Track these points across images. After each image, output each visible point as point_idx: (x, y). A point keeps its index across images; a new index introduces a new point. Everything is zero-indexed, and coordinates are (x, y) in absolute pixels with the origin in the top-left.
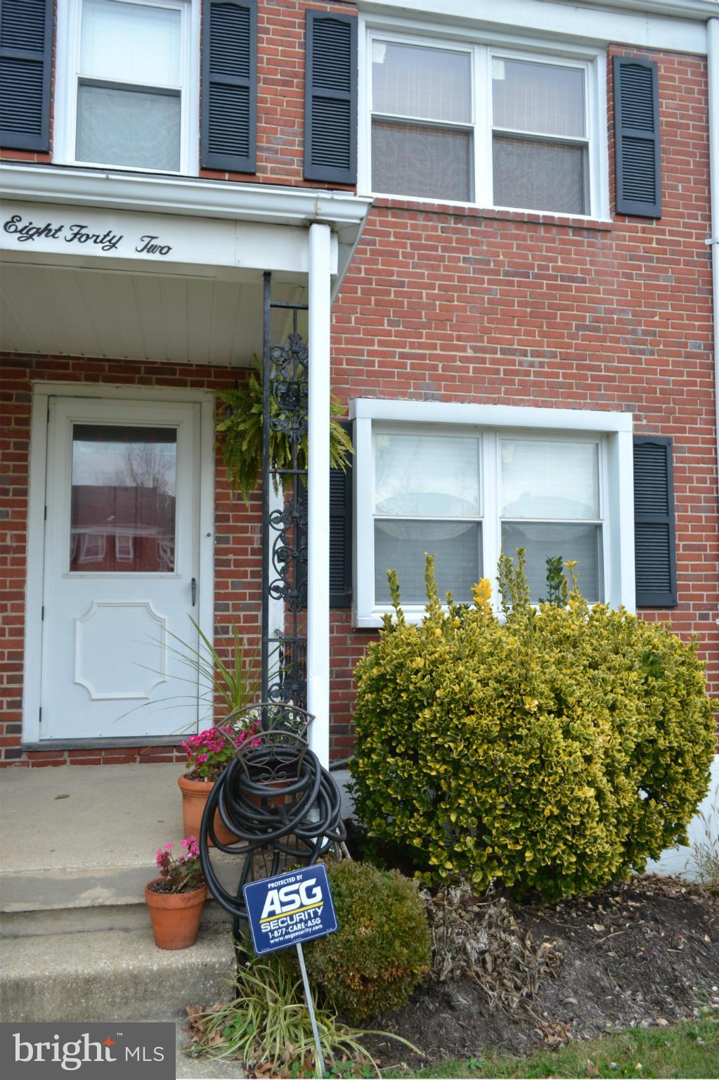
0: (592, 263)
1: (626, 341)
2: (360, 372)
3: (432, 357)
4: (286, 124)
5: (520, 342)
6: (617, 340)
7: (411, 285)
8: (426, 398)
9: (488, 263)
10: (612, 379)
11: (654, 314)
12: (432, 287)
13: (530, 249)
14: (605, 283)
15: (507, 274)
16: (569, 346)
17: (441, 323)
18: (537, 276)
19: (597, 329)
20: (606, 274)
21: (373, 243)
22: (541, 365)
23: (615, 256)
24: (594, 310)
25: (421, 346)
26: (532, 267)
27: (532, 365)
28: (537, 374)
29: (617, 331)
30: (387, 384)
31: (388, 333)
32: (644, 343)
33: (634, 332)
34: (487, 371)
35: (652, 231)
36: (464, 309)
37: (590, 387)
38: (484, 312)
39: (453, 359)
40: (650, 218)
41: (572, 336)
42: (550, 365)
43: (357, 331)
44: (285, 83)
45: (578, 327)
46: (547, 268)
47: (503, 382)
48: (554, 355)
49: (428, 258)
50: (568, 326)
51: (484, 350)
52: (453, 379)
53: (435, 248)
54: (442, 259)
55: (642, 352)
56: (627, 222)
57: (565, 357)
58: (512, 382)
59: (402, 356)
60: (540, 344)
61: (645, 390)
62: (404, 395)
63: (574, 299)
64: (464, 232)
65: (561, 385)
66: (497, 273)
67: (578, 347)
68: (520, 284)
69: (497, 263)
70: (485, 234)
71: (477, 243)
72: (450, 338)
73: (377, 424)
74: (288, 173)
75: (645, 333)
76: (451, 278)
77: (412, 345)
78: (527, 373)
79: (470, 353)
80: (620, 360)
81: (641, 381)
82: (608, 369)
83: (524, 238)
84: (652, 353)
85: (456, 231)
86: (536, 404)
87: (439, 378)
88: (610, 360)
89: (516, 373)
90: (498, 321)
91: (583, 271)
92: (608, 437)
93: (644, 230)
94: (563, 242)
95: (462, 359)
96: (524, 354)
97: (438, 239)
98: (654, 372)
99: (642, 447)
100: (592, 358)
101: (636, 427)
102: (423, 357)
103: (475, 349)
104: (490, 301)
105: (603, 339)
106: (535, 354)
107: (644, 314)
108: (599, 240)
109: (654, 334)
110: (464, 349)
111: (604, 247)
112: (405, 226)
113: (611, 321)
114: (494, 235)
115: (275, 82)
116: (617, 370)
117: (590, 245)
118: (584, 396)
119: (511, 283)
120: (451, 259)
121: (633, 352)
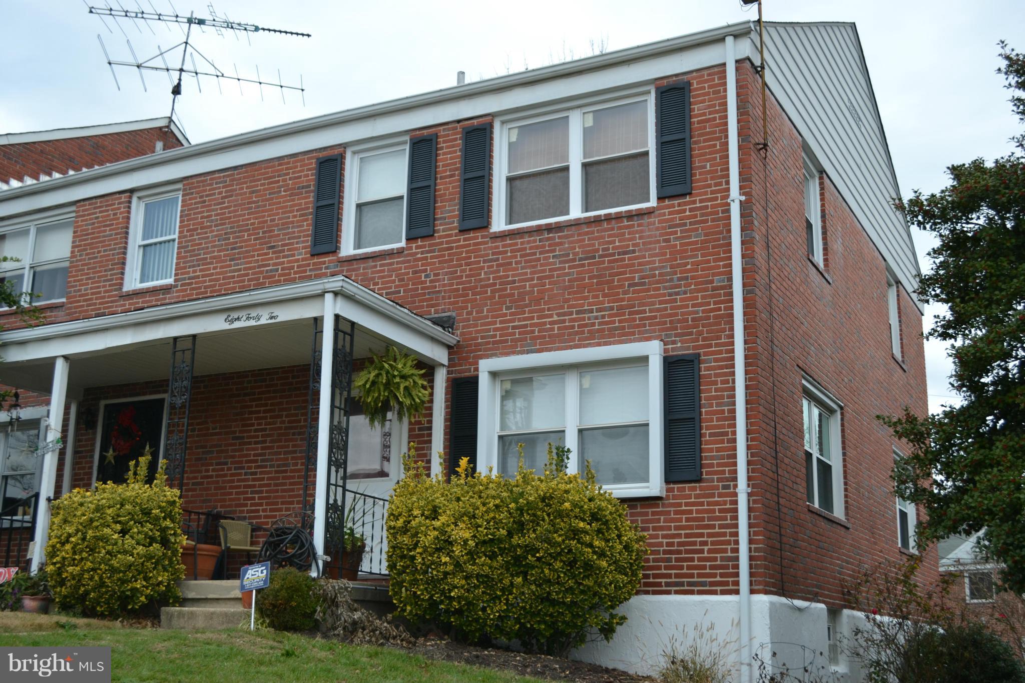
0: (640, 238)
1: (665, 288)
2: (488, 343)
3: (532, 325)
4: (451, 200)
5: (590, 304)
6: (658, 289)
7: (520, 281)
8: (528, 352)
9: (568, 255)
10: (655, 317)
11: (688, 263)
12: (532, 279)
13: (597, 238)
14: (650, 249)
15: (581, 259)
16: (623, 300)
17: (537, 301)
18: (601, 256)
19: (643, 284)
20: (650, 243)
21: (498, 259)
22: (603, 317)
23: (657, 229)
24: (641, 271)
25: (525, 319)
26: (598, 250)
27: (596, 318)
28: (600, 324)
29: (658, 282)
30: (504, 348)
31: (506, 315)
32: (679, 286)
33: (671, 280)
34: (566, 328)
35: (685, 204)
36: (552, 289)
37: (638, 326)
38: (565, 288)
39: (545, 324)
40: (683, 195)
41: (625, 293)
42: (610, 316)
43: (487, 317)
44: (452, 176)
45: (630, 285)
46: (608, 249)
47: (577, 333)
48: (612, 308)
49: (530, 261)
50: (622, 286)
51: (564, 314)
52: (544, 337)
53: (535, 254)
54: (539, 259)
55: (677, 294)
56: (667, 202)
57: (620, 308)
58: (583, 332)
59: (514, 328)
60: (603, 303)
61: (679, 321)
62: (514, 353)
63: (627, 266)
64: (553, 238)
65: (616, 329)
66: (574, 260)
67: (629, 299)
68: (589, 264)
69: (575, 254)
70: (567, 237)
71: (561, 244)
72: (543, 310)
73: (494, 375)
74: (451, 229)
75: (679, 279)
76: (544, 271)
77: (519, 320)
78: (593, 324)
79: (555, 318)
80: (661, 303)
81: (676, 314)
82: (651, 311)
83: (593, 233)
84: (685, 293)
85: (548, 239)
86: (599, 345)
87: (534, 338)
88: (654, 304)
89: (586, 325)
90: (575, 293)
91: (634, 245)
92: (644, 360)
93: (679, 205)
94: (620, 228)
95: (551, 323)
96: (591, 311)
97: (537, 247)
98: (687, 306)
99: (671, 365)
100: (640, 305)
101: (666, 351)
102: (526, 326)
103: (558, 315)
104: (569, 281)
105: (648, 290)
106: (598, 310)
107: (679, 265)
108: (646, 220)
109: (686, 278)
110: (551, 316)
111: (649, 224)
112: (516, 244)
113: (654, 276)
114: (573, 236)
115: (446, 177)
116: (658, 310)
117: (639, 225)
118: (633, 334)
119: (583, 265)
120: (545, 258)
121: (670, 295)
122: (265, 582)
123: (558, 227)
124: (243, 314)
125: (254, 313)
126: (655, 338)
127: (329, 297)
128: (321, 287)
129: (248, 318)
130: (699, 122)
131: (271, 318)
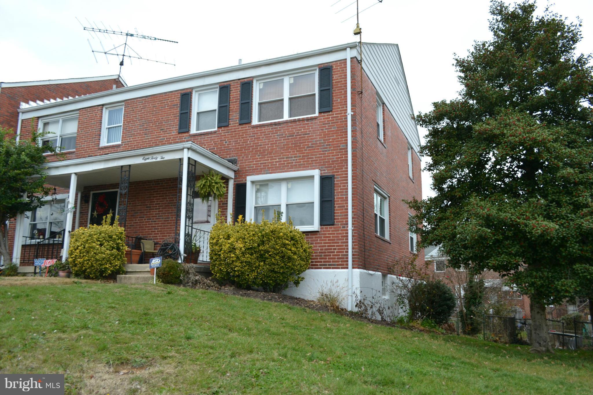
0: (312, 128)
1: (321, 149)
2: (250, 170)
3: (268, 163)
4: (235, 112)
5: (291, 155)
6: (318, 149)
7: (264, 145)
8: (267, 173)
9: (283, 135)
10: (317, 160)
11: (330, 139)
12: (268, 144)
13: (294, 128)
14: (315, 133)
15: (288, 137)
16: (304, 153)
17: (270, 153)
18: (296, 136)
19: (313, 147)
20: (315, 130)
21: (254, 136)
22: (297, 160)
23: (318, 125)
24: (312, 142)
25: (265, 160)
26: (295, 133)
27: (294, 160)
28: (295, 162)
29: (318, 146)
30: (257, 172)
31: (257, 158)
32: (327, 148)
33: (324, 145)
34: (282, 164)
35: (330, 115)
36: (276, 149)
37: (310, 164)
38: (281, 148)
39: (273, 162)
40: (329, 112)
41: (305, 150)
42: (299, 159)
43: (250, 159)
44: (236, 102)
45: (307, 147)
46: (299, 133)
47: (286, 166)
48: (300, 156)
49: (268, 137)
50: (304, 148)
51: (281, 158)
52: (273, 167)
53: (269, 134)
54: (271, 136)
55: (326, 151)
56: (322, 114)
57: (303, 156)
58: (288, 166)
59: (261, 164)
60: (296, 154)
61: (327, 162)
62: (261, 174)
63: (306, 139)
64: (277, 128)
65: (302, 164)
66: (285, 137)
67: (307, 153)
68: (291, 139)
69: (286, 134)
70: (282, 127)
71: (280, 130)
72: (273, 157)
73: (253, 182)
74: (236, 123)
75: (327, 145)
76: (273, 141)
77: (263, 161)
78: (293, 163)
79: (277, 160)
80: (319, 154)
81: (325, 159)
82: (315, 158)
83: (293, 126)
84: (329, 151)
85: (275, 128)
86: (295, 171)
87: (269, 168)
88: (316, 155)
89: (289, 163)
90: (285, 150)
91: (309, 131)
92: (313, 177)
93: (327, 115)
94: (304, 124)
95: (276, 162)
96: (292, 157)
97: (270, 131)
98: (330, 156)
99: (324, 180)
100: (311, 155)
101: (321, 173)
102: (266, 163)
103: (279, 159)
104: (283, 145)
105: (314, 149)
106: (295, 157)
107: (327, 140)
108: (314, 121)
109: (330, 145)
110: (276, 159)
111: (315, 123)
112: (262, 130)
113: (317, 144)
114: (284, 127)
115: (234, 102)
116: (319, 157)
117: (311, 123)
118: (308, 167)
119: (289, 139)
120: (274, 136)
121: (323, 151)
122: (160, 264)
123: (279, 124)
124: (150, 156)
125: (154, 156)
126: (317, 168)
127: (186, 150)
128: (182, 146)
129: (152, 158)
130: (336, 82)
131: (162, 158)
